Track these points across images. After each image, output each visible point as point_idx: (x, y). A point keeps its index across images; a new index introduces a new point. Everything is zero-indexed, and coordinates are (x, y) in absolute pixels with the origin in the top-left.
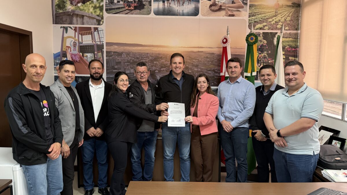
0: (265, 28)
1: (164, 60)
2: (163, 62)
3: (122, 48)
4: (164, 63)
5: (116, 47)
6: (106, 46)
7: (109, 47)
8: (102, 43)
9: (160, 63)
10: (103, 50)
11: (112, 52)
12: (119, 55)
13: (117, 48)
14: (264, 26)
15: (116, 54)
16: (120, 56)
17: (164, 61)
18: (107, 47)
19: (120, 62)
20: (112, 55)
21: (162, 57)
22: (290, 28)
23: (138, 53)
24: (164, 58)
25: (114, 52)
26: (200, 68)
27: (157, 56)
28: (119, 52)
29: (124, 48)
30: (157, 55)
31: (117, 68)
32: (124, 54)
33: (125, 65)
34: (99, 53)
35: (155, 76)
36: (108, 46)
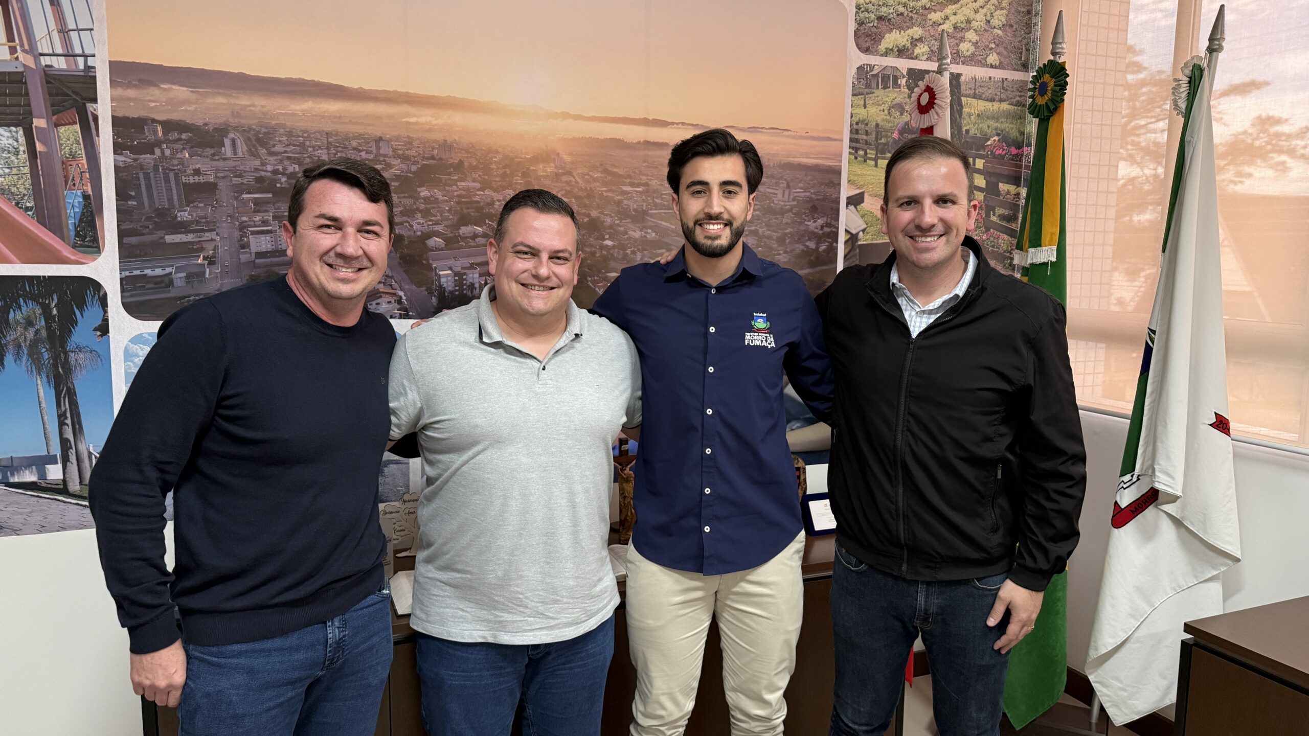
0: (917, 51)
1: (474, 181)
2: (468, 189)
3: (221, 100)
4: (477, 199)
5: (180, 92)
6: (113, 84)
7: (132, 93)
8: (81, 67)
9: (451, 198)
10: (90, 107)
11: (154, 121)
12: (203, 145)
13: (187, 102)
14: (915, 42)
15: (184, 136)
16: (209, 151)
17: (477, 185)
18: (119, 91)
19: (209, 189)
20: (158, 143)
21: (461, 163)
22: (1002, 60)
23: (320, 132)
24: (474, 168)
25: (169, 126)
26: (655, 228)
27: (433, 158)
28: (200, 123)
29: (233, 101)
30: (436, 152)
31: (189, 223)
32: (232, 135)
33: (245, 203)
34: (62, 129)
35: (429, 268)
36: (129, 86)
